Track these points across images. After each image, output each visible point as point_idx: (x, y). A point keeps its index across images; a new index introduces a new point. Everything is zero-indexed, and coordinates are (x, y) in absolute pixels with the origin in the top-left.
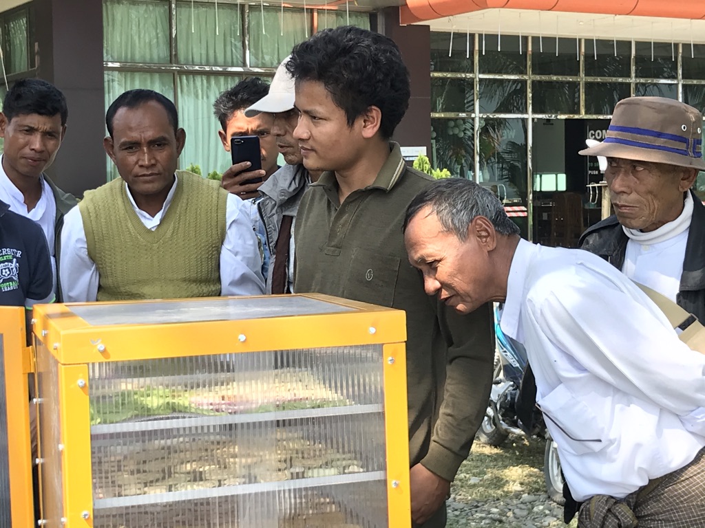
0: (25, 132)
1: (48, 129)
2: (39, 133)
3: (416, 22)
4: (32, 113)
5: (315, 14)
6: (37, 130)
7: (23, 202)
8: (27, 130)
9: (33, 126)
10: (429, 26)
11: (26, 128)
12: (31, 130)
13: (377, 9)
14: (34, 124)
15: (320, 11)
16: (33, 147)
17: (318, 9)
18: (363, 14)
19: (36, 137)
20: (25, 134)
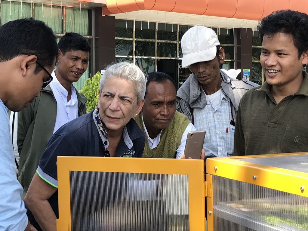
0: (74, 59)
1: (85, 58)
2: (81, 60)
3: (110, 14)
4: (79, 49)
5: (64, 9)
6: (80, 58)
7: (67, 96)
8: (75, 59)
9: (78, 56)
10: (115, 16)
11: (75, 57)
12: (77, 59)
13: (92, 8)
14: (80, 55)
15: (67, 8)
16: (78, 67)
17: (66, 7)
18: (85, 10)
19: (79, 62)
20: (74, 60)
